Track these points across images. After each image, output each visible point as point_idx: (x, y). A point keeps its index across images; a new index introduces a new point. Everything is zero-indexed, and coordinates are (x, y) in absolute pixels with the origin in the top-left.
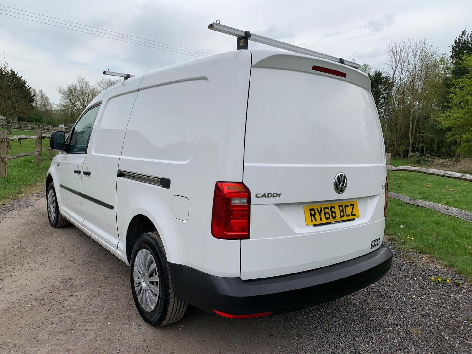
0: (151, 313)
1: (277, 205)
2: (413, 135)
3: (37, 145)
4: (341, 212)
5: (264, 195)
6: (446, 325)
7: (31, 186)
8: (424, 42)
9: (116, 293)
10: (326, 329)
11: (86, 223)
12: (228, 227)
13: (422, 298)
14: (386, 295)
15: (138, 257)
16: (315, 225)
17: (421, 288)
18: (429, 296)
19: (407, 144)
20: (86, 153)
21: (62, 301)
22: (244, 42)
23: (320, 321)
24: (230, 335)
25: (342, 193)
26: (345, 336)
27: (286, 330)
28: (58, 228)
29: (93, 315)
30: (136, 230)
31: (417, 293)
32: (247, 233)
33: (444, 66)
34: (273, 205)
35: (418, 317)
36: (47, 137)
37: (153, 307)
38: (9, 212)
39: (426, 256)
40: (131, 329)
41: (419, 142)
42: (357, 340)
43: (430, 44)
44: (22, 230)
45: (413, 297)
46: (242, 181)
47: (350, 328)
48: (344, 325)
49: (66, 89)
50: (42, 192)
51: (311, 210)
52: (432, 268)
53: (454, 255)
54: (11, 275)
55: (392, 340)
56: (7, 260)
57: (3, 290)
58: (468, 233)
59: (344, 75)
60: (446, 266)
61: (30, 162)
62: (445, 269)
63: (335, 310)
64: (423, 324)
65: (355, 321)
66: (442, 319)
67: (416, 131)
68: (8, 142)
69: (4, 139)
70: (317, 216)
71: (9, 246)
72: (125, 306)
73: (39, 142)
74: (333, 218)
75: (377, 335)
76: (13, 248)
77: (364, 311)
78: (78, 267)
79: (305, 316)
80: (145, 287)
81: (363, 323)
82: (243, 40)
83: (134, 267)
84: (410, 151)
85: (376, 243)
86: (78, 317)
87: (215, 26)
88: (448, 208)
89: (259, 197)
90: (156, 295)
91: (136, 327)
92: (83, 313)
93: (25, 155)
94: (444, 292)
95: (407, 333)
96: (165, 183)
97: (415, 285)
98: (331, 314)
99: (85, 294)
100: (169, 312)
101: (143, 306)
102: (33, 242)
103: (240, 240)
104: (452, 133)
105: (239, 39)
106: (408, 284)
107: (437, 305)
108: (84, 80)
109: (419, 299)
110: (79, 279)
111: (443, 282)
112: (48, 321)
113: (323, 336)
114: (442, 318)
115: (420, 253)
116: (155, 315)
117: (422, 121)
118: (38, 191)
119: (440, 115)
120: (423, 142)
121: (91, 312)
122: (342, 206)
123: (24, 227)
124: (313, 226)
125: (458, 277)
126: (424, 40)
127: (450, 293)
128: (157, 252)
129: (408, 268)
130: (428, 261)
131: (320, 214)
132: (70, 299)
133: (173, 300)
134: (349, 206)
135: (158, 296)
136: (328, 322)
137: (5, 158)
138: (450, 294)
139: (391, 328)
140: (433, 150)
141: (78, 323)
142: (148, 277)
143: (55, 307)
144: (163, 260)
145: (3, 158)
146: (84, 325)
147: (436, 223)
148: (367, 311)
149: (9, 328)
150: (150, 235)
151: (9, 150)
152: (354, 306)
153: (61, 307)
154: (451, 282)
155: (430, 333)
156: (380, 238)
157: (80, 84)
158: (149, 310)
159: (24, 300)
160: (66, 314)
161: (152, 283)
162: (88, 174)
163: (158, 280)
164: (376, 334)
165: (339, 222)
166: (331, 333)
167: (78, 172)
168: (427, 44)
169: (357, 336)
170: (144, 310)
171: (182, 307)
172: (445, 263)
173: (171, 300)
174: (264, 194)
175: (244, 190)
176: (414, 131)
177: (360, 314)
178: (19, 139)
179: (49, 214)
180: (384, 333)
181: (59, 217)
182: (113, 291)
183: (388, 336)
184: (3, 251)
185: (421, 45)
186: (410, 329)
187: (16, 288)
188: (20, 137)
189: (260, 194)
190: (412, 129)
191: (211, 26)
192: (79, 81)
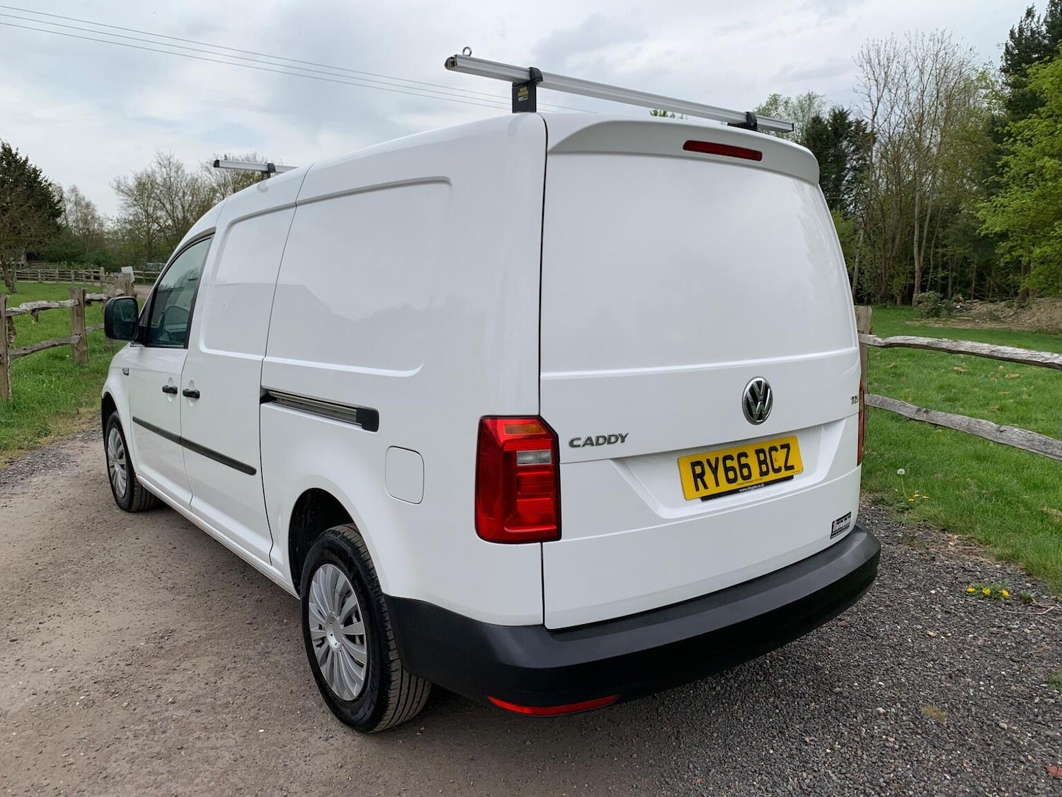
0: (353, 705)
1: (619, 460)
2: (922, 253)
3: (75, 322)
4: (760, 463)
5: (589, 442)
6: (1003, 695)
7: (68, 416)
8: (941, 38)
9: (273, 660)
10: (739, 720)
11: (197, 503)
12: (511, 516)
13: (949, 634)
14: (869, 633)
15: (316, 582)
16: (704, 499)
17: (947, 612)
18: (963, 630)
19: (910, 272)
20: (186, 347)
21: (155, 684)
22: (527, 92)
23: (724, 701)
24: (528, 743)
25: (763, 422)
26: (781, 733)
27: (651, 725)
28: (135, 512)
29: (224, 713)
30: (309, 520)
31: (938, 624)
32: (556, 528)
33: (988, 91)
34: (610, 461)
35: (940, 680)
36: (95, 300)
37: (355, 691)
38: (22, 481)
39: (956, 536)
40: (312, 740)
41: (936, 267)
42: (808, 741)
43: (954, 42)
44: (55, 521)
45: (928, 635)
46: (537, 414)
47: (791, 714)
48: (778, 708)
49: (132, 183)
50: (94, 429)
51: (694, 464)
52: (968, 564)
53: (1018, 530)
54: (38, 629)
55: (884, 737)
56: (27, 594)
57: (21, 664)
58: (1048, 480)
59: (756, 156)
60: (999, 558)
61: (62, 358)
62: (998, 566)
63: (758, 674)
64: (950, 696)
65: (801, 698)
66: (992, 682)
67: (929, 240)
68: (9, 318)
70: (709, 477)
71: (27, 561)
72: (294, 688)
73: (79, 311)
74: (745, 478)
75: (851, 727)
76: (37, 564)
77: (820, 672)
78: (183, 602)
79: (692, 692)
80: (336, 647)
81: (818, 699)
82: (525, 88)
83: (310, 603)
84: (916, 289)
85: (842, 525)
86: (193, 718)
87: (459, 62)
88: (1001, 429)
89: (579, 446)
90: (362, 666)
91: (322, 736)
92: (203, 708)
93: (50, 345)
94: (997, 620)
95: (918, 718)
96: (368, 419)
97: (933, 607)
98: (749, 684)
99: (204, 665)
100: (393, 701)
101: (334, 689)
102: (83, 548)
103: (539, 544)
104: (1010, 244)
105: (517, 86)
106: (917, 603)
107: (981, 651)
108: (172, 160)
109: (942, 637)
110: (190, 629)
111: (995, 597)
112: (126, 732)
113: (732, 734)
114: (994, 680)
115: (944, 530)
116: (362, 709)
117: (941, 219)
118: (84, 427)
119: (982, 205)
120: (944, 267)
121: (220, 706)
122: (762, 451)
123: (60, 515)
124: (700, 500)
125: (1027, 582)
126: (939, 35)
127: (1009, 620)
128: (358, 570)
129: (916, 568)
130: (961, 548)
131: (715, 471)
132: (172, 678)
133: (400, 676)
134: (779, 448)
135: (365, 667)
136: (742, 702)
137: (6, 356)
138: (1009, 623)
139: (881, 710)
140: (968, 284)
141: (192, 731)
142: (342, 627)
143: (141, 699)
144: (372, 590)
145: (1, 356)
146: (206, 736)
147: (979, 458)
148: (827, 672)
149: (41, 752)
150: (341, 532)
151: (14, 337)
152: (798, 662)
153: (154, 697)
154: (1012, 594)
155: (968, 716)
156: (850, 513)
157: (164, 170)
158: (347, 698)
159: (71, 686)
160: (167, 714)
161: (351, 638)
162: (194, 395)
163: (364, 633)
164: (848, 725)
165: (758, 486)
166: (749, 727)
167: (172, 391)
168: (947, 41)
169: (806, 732)
170: (335, 697)
171: (420, 689)
172: (998, 551)
173: (396, 677)
174: (589, 439)
175: (544, 433)
176: (924, 242)
177: (813, 681)
178: (34, 311)
179: (114, 482)
180: (866, 720)
181: (136, 489)
182: (265, 654)
183: (876, 727)
184: (16, 573)
185: (934, 44)
186: (923, 710)
187: (50, 659)
188: (35, 305)
189: (579, 439)
190: (921, 237)
191: (451, 63)
192: (160, 164)
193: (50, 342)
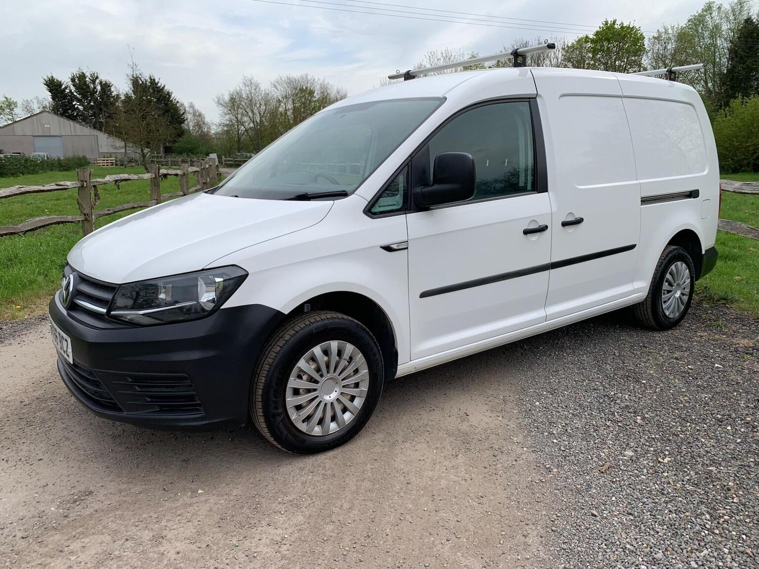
3: (154, 189)
36: (172, 175)
49: (227, 98)
68: (95, 186)
69: (85, 183)
73: (156, 183)
93: (130, 207)
108: (252, 81)
137: (91, 215)
145: (88, 215)
151: (98, 201)
157: (247, 88)
178: (116, 181)
188: (117, 177)
192: (245, 84)
193: (130, 205)
